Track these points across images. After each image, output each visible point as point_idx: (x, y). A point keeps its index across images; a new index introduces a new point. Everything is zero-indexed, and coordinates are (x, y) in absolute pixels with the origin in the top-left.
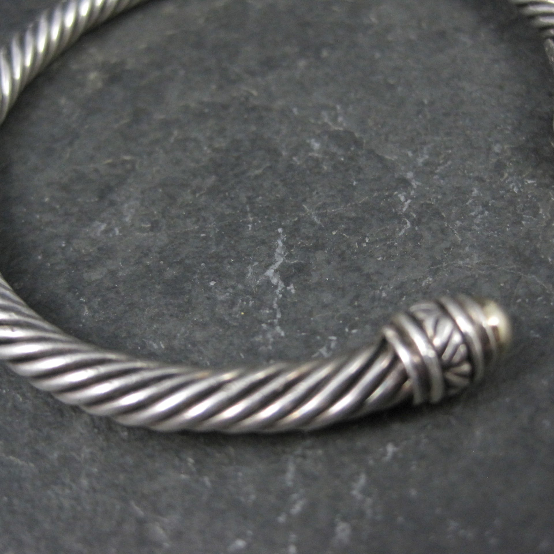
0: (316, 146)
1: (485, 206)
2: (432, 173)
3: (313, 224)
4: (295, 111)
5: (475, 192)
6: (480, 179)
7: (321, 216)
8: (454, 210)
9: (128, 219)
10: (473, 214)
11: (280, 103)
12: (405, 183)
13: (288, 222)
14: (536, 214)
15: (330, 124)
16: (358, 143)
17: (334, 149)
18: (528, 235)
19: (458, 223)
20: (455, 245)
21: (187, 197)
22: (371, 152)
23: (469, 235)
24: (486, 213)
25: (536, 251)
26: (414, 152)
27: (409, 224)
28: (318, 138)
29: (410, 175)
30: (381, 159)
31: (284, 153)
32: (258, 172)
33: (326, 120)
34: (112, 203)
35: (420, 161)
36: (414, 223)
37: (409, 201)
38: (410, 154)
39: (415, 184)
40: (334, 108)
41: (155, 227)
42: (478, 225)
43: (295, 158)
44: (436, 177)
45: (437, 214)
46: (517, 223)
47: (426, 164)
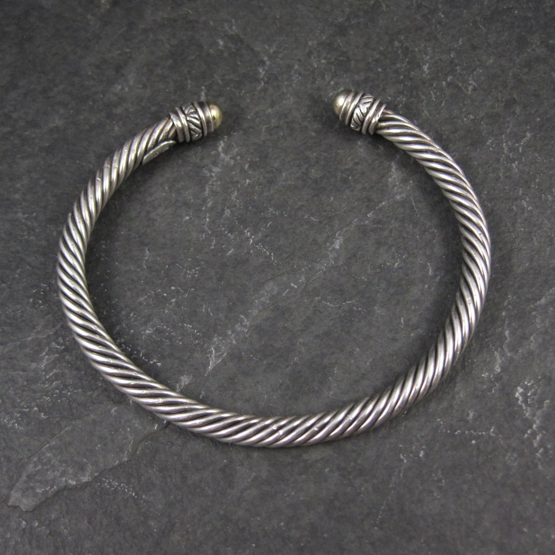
0: (221, 43)
1: (300, 74)
2: (277, 57)
3: (218, 84)
4: (211, 23)
5: (296, 67)
6: (300, 60)
7: (222, 80)
8: (285, 76)
9: (131, 83)
10: (294, 78)
11: (203, 18)
12: (263, 63)
13: (207, 83)
14: (323, 78)
15: (229, 30)
16: (242, 41)
17: (230, 45)
18: (319, 89)
19: (286, 83)
20: (283, 93)
21: (159, 71)
22: (248, 46)
23: (290, 88)
24: (300, 78)
25: (320, 97)
26: (270, 46)
27: (263, 83)
28: (222, 38)
29: (266, 59)
30: (252, 50)
31: (205, 47)
32: (193, 57)
33: (227, 28)
34: (123, 75)
35: (272, 51)
36: (266, 83)
37: (264, 72)
38: (267, 47)
39: (268, 63)
40: (231, 21)
41: (145, 86)
42: (295, 84)
43: (211, 50)
44: (278, 59)
45: (276, 78)
46: (313, 83)
47: (275, 52)
